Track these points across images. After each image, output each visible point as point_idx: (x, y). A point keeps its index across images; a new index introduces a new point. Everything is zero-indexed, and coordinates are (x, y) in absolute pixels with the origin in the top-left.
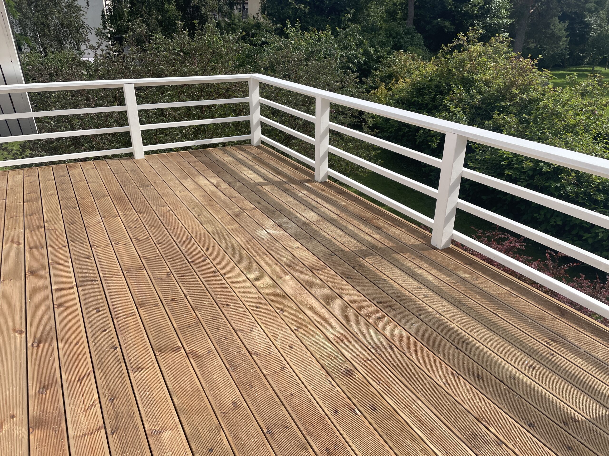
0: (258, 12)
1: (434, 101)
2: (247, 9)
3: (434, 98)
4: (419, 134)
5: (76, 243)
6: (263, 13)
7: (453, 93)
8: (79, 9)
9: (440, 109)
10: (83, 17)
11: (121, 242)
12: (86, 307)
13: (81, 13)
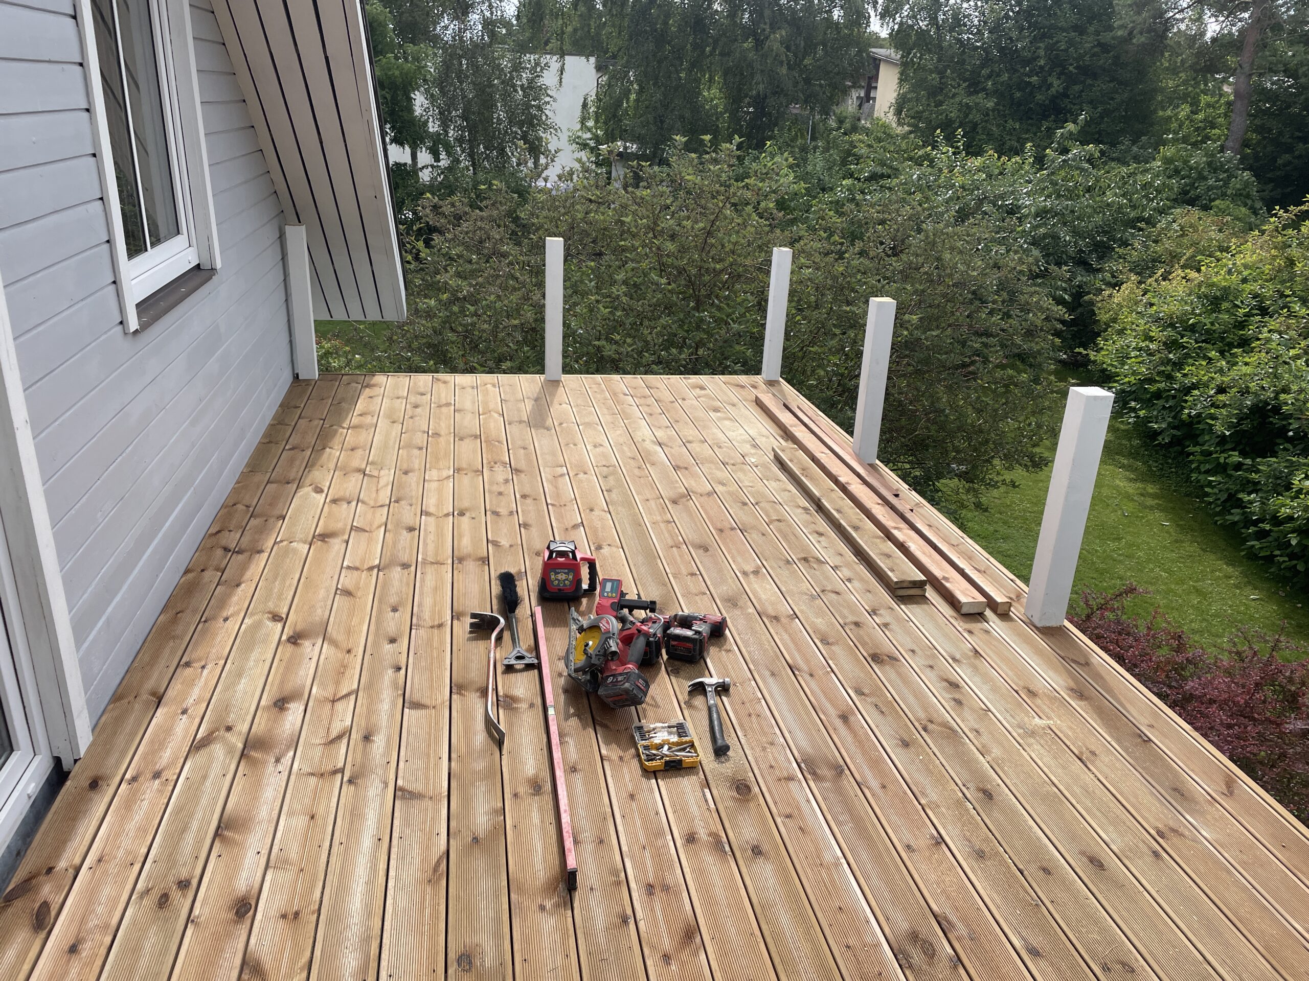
0: (887, 110)
1: (1243, 329)
2: (874, 99)
3: (1245, 321)
4: (1191, 399)
5: (403, 503)
6: (898, 112)
7: (1290, 315)
8: (543, 90)
9: (1255, 347)
10: (548, 107)
11: (467, 514)
12: (380, 602)
13: (547, 99)
